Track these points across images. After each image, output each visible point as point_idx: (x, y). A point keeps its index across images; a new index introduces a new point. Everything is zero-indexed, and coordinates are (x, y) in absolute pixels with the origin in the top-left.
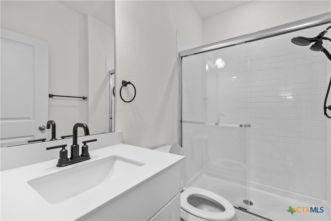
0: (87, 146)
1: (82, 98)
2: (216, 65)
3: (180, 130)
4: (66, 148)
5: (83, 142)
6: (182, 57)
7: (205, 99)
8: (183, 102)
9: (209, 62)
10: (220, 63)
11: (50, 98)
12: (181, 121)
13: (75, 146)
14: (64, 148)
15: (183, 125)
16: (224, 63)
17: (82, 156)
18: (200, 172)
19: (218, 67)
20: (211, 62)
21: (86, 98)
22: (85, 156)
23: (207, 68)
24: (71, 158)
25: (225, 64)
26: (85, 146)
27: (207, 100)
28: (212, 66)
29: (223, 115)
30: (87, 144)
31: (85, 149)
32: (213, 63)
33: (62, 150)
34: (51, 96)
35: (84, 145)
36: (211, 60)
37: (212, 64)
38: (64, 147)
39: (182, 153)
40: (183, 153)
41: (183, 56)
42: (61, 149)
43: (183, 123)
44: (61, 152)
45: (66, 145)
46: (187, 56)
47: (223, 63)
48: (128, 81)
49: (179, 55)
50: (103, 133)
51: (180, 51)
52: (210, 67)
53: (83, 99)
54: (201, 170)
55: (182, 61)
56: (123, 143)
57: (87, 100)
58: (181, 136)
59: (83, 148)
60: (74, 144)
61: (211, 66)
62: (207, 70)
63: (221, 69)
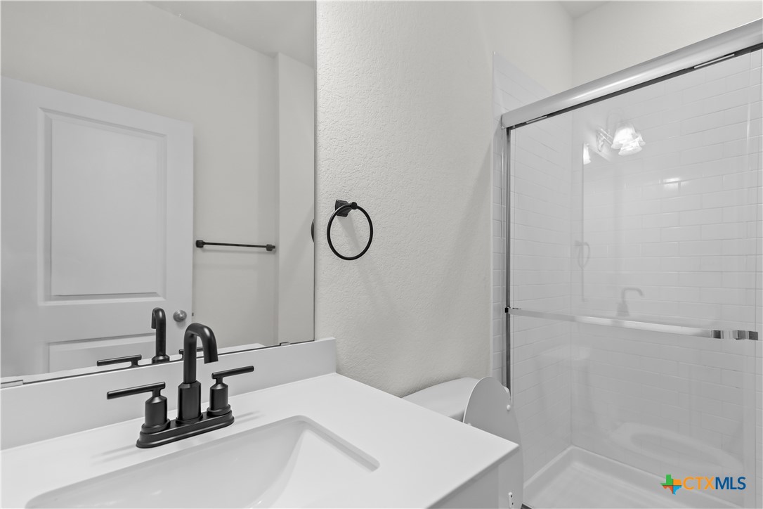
0: (225, 387)
1: (265, 249)
2: (613, 146)
3: (505, 335)
4: (163, 393)
5: (214, 376)
6: (509, 129)
7: (580, 245)
8: (511, 256)
9: (592, 139)
10: (627, 140)
11: (198, 248)
12: (507, 310)
13: (188, 386)
14: (157, 394)
15: (511, 319)
16: (640, 138)
17: (209, 414)
18: (565, 452)
19: (620, 153)
20: (597, 141)
21: (274, 247)
22: (220, 415)
23: (586, 157)
24: (179, 421)
25: (644, 143)
26: (219, 387)
27: (585, 248)
28: (600, 151)
29: (641, 293)
30: (225, 380)
31: (218, 396)
32: (603, 141)
33: (152, 399)
34: (200, 244)
35: (217, 383)
36: (597, 133)
37: (602, 146)
38: (157, 389)
39: (508, 406)
40: (512, 406)
41: (513, 124)
42: (149, 395)
43: (511, 315)
44: (149, 403)
45: (163, 386)
46: (524, 124)
47: (637, 140)
48: (350, 202)
49: (501, 123)
50: (280, 345)
51: (504, 111)
52: (594, 155)
53: (268, 250)
54: (569, 449)
55: (508, 141)
56: (339, 371)
57: (275, 252)
58: (505, 351)
59: (213, 391)
60: (185, 383)
61: (598, 152)
62: (585, 163)
63: (633, 156)
